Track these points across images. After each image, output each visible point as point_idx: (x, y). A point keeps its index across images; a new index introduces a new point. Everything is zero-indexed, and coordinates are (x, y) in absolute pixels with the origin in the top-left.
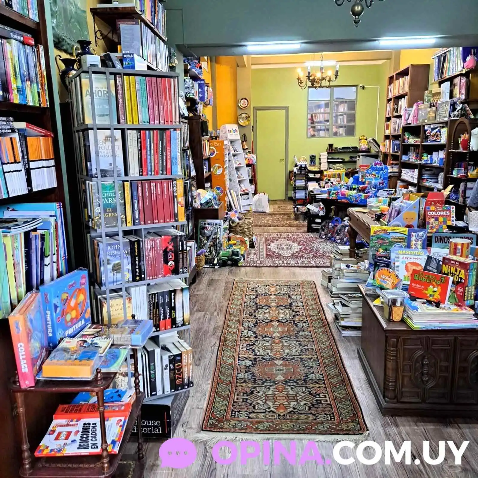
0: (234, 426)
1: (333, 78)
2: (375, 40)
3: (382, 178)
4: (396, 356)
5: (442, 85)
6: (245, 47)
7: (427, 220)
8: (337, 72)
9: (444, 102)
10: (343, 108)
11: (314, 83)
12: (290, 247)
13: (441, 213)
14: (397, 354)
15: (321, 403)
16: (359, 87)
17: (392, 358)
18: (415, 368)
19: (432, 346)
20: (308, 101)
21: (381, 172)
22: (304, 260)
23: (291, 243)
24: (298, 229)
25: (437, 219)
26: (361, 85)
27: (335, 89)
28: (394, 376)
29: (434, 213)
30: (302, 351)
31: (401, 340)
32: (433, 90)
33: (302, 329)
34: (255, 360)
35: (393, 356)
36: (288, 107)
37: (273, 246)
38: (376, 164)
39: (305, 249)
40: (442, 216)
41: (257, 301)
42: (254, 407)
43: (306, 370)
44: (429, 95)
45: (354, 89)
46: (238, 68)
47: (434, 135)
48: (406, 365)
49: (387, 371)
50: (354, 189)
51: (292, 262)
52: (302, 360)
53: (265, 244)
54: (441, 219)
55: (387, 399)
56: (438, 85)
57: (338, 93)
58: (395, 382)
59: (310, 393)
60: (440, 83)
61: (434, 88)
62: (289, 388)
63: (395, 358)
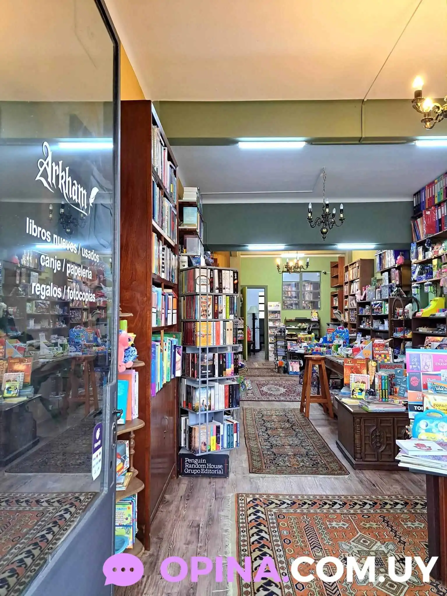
0: (269, 472)
1: (305, 267)
2: (335, 245)
3: (345, 338)
4: (360, 430)
5: (383, 274)
6: (247, 247)
7: (374, 356)
8: (308, 263)
9: (385, 286)
10: (309, 288)
11: (288, 270)
12: (278, 390)
13: (383, 352)
14: (360, 429)
15: (319, 463)
16: (322, 274)
17: (358, 431)
18: (372, 439)
19: (381, 423)
20: (283, 282)
21: (344, 334)
22: (290, 397)
23: (278, 387)
24: (281, 379)
25: (380, 355)
26: (323, 271)
27: (303, 273)
28: (360, 443)
29: (378, 352)
30: (301, 442)
31: (362, 420)
32: (377, 277)
33: (299, 432)
34: (272, 446)
35: (358, 430)
36: (267, 286)
37: (265, 389)
38: (339, 329)
39: (290, 391)
40: (383, 353)
41: (264, 418)
42: (278, 465)
43: (306, 450)
44: (375, 280)
45: (318, 274)
46: (231, 257)
47: (377, 309)
48: (367, 436)
49: (356, 441)
50: (325, 347)
51: (282, 398)
52: (302, 446)
53: (258, 388)
54: (383, 356)
55: (356, 459)
56: (380, 274)
57: (306, 277)
58: (361, 447)
59: (311, 459)
60: (382, 273)
61: (378, 276)
62: (298, 458)
63: (359, 432)
